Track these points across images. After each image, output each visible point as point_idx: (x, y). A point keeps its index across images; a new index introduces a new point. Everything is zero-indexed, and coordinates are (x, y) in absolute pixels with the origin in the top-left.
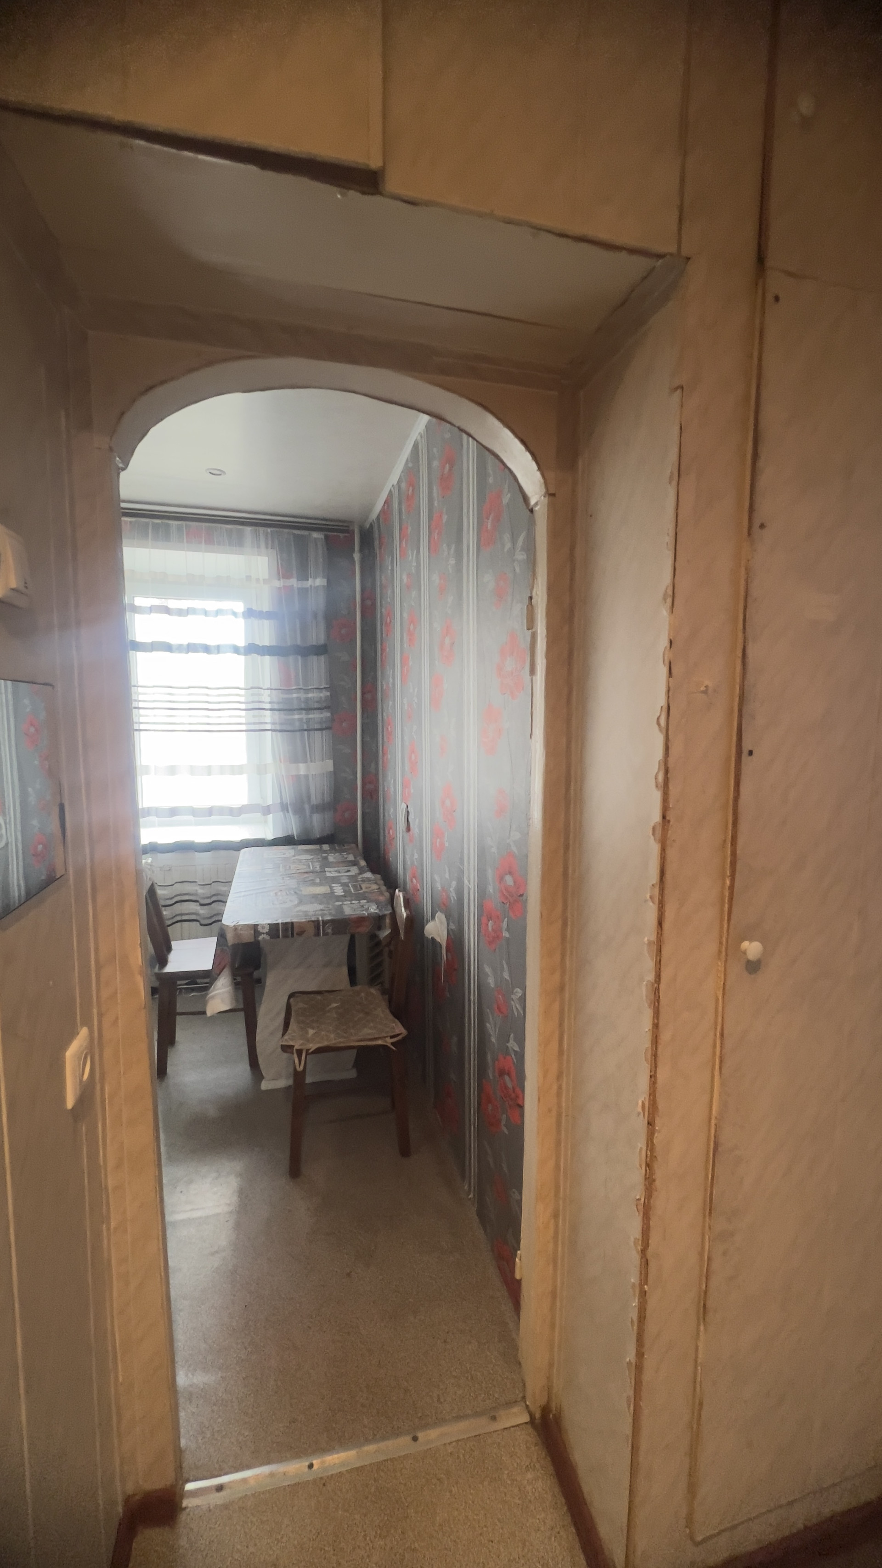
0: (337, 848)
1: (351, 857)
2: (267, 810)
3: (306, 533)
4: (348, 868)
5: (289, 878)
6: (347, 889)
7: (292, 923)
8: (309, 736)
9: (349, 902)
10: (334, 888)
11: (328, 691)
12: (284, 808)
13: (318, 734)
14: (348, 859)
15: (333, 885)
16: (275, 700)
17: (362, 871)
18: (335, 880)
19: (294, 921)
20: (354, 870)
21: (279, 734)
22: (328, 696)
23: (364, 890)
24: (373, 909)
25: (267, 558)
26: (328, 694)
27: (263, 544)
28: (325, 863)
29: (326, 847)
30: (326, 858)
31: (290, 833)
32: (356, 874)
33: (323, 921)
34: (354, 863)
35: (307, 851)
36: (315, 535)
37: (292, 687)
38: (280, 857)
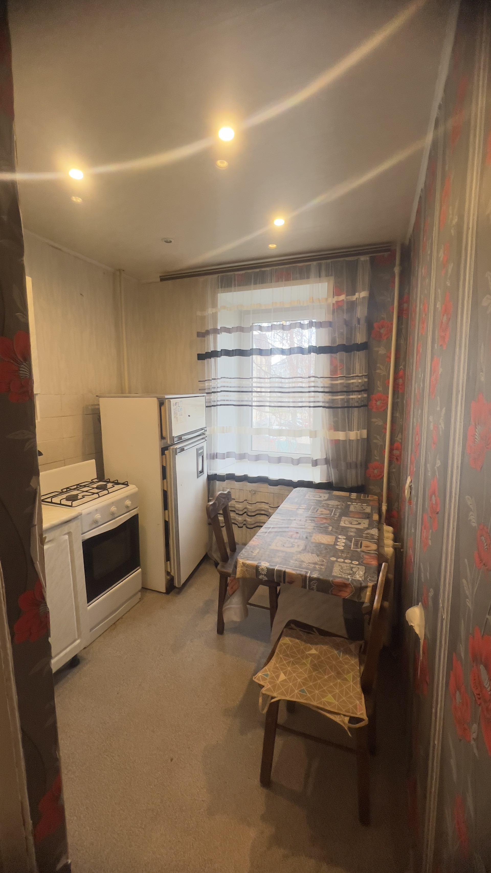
0: (362, 498)
1: (368, 510)
2: (315, 463)
3: (355, 258)
4: (360, 520)
5: (310, 521)
6: (349, 543)
7: (285, 572)
8: (348, 412)
9: (343, 560)
10: (339, 540)
11: (366, 378)
12: (327, 461)
13: (356, 410)
14: (366, 511)
15: (340, 537)
16: (326, 385)
17: (371, 526)
18: (344, 531)
19: (287, 570)
20: (365, 523)
21: (327, 409)
22: (366, 382)
23: (363, 548)
24: (359, 575)
25: (327, 283)
26: (366, 380)
27: (323, 273)
28: (345, 512)
29: (354, 495)
30: (348, 506)
31: (331, 481)
32: (364, 528)
33: (310, 577)
34: (368, 516)
35: (338, 498)
36: (363, 258)
37: (338, 375)
38: (314, 500)
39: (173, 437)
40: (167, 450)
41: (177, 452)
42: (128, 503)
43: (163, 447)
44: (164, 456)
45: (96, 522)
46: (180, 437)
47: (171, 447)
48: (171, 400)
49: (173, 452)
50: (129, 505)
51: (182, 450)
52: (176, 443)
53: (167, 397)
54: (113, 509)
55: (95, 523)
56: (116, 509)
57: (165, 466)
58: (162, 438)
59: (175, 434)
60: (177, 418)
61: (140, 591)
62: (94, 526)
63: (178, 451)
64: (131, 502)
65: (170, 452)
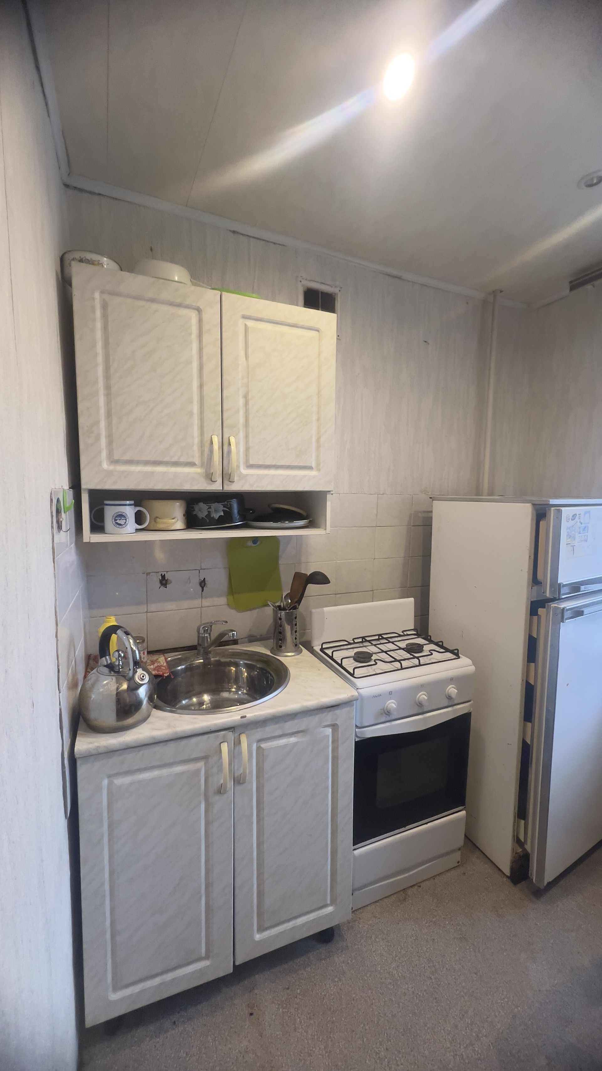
39: (560, 584)
40: (544, 607)
41: (565, 617)
42: (452, 690)
43: (535, 600)
44: (535, 618)
45: (387, 712)
46: (575, 588)
47: (553, 605)
48: (563, 509)
49: (555, 614)
50: (453, 696)
51: (578, 613)
52: (563, 597)
53: (553, 501)
54: (422, 696)
55: (386, 714)
56: (426, 698)
57: (536, 637)
58: (535, 581)
59: (564, 578)
60: (573, 546)
61: (459, 849)
62: (383, 719)
63: (567, 614)
64: (456, 691)
65: (548, 613)
